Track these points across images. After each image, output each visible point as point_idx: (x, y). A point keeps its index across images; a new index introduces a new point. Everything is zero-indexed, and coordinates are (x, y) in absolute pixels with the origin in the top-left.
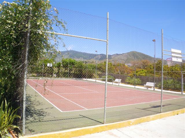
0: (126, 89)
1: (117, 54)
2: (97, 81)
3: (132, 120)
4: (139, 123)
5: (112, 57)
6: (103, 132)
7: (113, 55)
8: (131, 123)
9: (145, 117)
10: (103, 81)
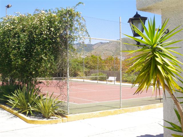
0: (126, 87)
1: (101, 43)
2: (85, 80)
3: (142, 107)
4: (148, 109)
5: (94, 48)
6: (121, 114)
7: (95, 44)
8: (141, 109)
9: (152, 105)
10: (92, 80)
